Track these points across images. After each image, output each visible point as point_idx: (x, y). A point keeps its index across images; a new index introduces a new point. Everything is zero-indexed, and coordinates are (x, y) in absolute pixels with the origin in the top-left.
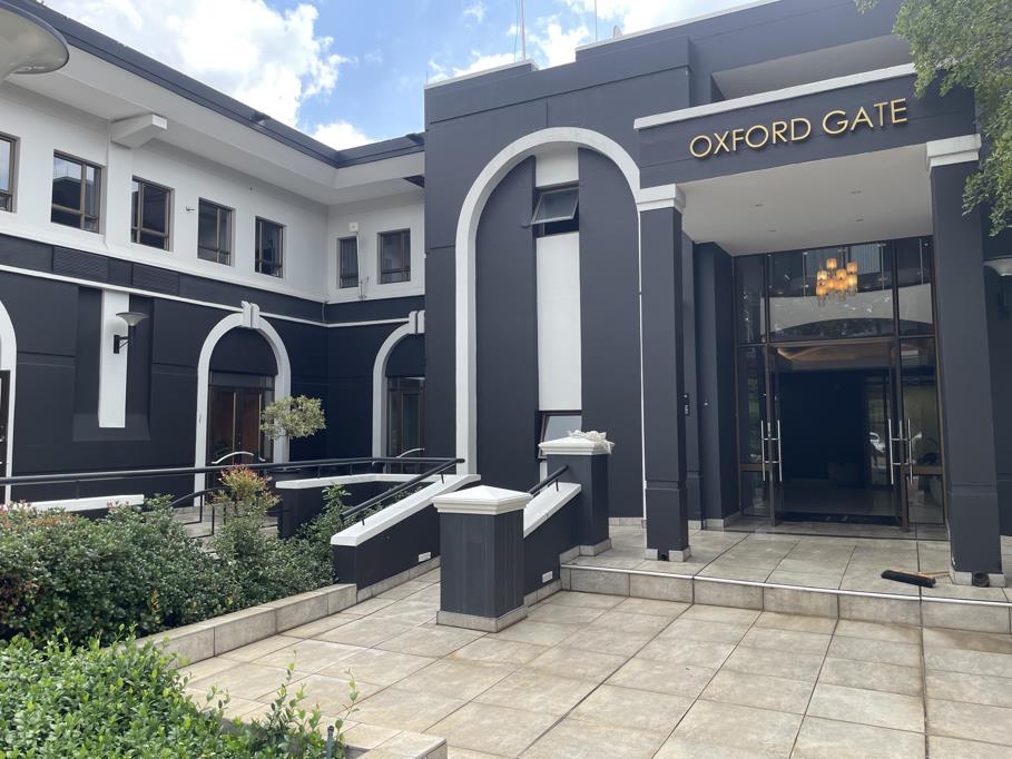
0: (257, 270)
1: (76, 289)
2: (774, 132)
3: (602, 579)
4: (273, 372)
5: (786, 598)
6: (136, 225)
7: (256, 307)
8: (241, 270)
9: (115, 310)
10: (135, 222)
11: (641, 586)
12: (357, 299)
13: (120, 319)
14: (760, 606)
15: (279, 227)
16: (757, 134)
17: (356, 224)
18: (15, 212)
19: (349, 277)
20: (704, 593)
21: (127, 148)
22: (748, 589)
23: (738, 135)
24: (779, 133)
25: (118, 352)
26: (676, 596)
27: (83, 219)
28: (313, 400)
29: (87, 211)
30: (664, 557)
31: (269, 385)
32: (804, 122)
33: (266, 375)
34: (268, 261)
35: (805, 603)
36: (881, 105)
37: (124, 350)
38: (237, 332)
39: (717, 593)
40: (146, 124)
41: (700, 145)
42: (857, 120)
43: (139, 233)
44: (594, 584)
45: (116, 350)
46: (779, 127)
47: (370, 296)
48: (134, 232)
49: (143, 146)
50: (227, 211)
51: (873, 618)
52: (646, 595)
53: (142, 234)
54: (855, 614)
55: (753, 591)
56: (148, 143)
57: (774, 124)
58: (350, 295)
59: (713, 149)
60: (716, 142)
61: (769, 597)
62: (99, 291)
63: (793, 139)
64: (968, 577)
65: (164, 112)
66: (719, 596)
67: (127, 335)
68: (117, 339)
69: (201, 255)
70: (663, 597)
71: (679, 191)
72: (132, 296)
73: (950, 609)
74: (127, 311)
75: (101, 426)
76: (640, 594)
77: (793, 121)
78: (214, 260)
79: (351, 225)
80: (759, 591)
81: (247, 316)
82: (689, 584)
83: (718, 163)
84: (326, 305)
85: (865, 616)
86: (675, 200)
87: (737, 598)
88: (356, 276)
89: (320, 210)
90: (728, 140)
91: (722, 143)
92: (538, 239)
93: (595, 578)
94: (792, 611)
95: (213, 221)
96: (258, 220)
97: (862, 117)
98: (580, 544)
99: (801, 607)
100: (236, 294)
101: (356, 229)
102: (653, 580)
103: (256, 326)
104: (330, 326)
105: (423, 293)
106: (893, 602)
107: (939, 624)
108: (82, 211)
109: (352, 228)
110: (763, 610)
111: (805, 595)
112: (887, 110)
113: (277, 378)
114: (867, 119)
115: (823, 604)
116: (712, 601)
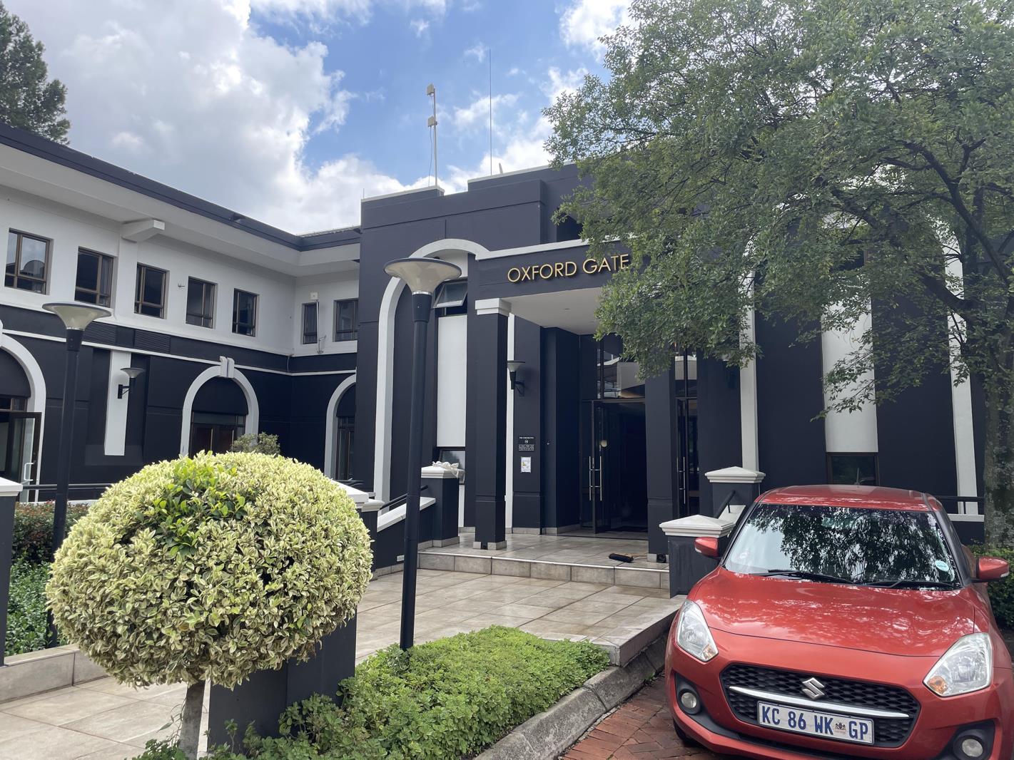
0: (234, 330)
1: (92, 350)
2: (556, 270)
3: (438, 560)
4: (244, 412)
5: (542, 570)
6: (139, 300)
7: (232, 361)
8: (221, 331)
9: (120, 365)
10: (138, 297)
11: (461, 564)
12: (317, 354)
13: (123, 372)
14: (528, 575)
15: (253, 296)
16: (546, 270)
17: (316, 294)
18: (48, 294)
19: (310, 335)
20: (498, 567)
21: (135, 242)
22: (522, 564)
23: (536, 269)
24: (558, 270)
25: (121, 398)
26: (481, 570)
27: (98, 297)
28: (271, 436)
29: (102, 291)
30: (484, 547)
31: (241, 422)
32: (573, 265)
33: (239, 415)
34: (244, 322)
35: (553, 572)
36: (615, 257)
37: (126, 396)
38: (216, 380)
39: (504, 568)
40: (150, 227)
41: (514, 274)
42: (602, 266)
43: (140, 306)
44: (434, 564)
45: (120, 396)
46: (559, 267)
47: (326, 352)
48: (137, 305)
49: (146, 241)
50: (210, 286)
51: (588, 581)
52: (464, 570)
53: (143, 306)
54: (580, 578)
55: (525, 565)
56: (151, 238)
57: (556, 264)
58: (311, 350)
59: (521, 277)
60: (522, 274)
61: (534, 569)
62: (108, 352)
63: (567, 275)
64: (654, 557)
65: (162, 217)
66: (506, 569)
67: (128, 385)
68: (121, 388)
69: (188, 321)
70: (474, 571)
71: (502, 302)
72: (133, 355)
73: (630, 574)
74: (129, 367)
75: (106, 454)
76: (461, 569)
77: (567, 263)
78: (200, 325)
79: (312, 294)
80: (528, 565)
81: (224, 368)
82: (489, 561)
83: (524, 286)
84: (291, 357)
85: (585, 579)
86: (499, 308)
87: (516, 570)
88: (315, 334)
89: (288, 281)
90: (530, 273)
91: (526, 274)
92: (440, 318)
93: (433, 560)
94: (546, 577)
95: (199, 292)
96: (236, 291)
97: (605, 264)
98: (433, 539)
99: (550, 575)
100: (215, 351)
101: (316, 298)
102: (468, 559)
103: (230, 376)
104: (293, 374)
105: (356, 351)
106: (600, 570)
107: (623, 583)
108: (98, 291)
109: (313, 297)
110: (530, 577)
111: (553, 567)
112: (618, 260)
113: (248, 418)
114: (607, 265)
115: (563, 572)
116: (502, 572)
